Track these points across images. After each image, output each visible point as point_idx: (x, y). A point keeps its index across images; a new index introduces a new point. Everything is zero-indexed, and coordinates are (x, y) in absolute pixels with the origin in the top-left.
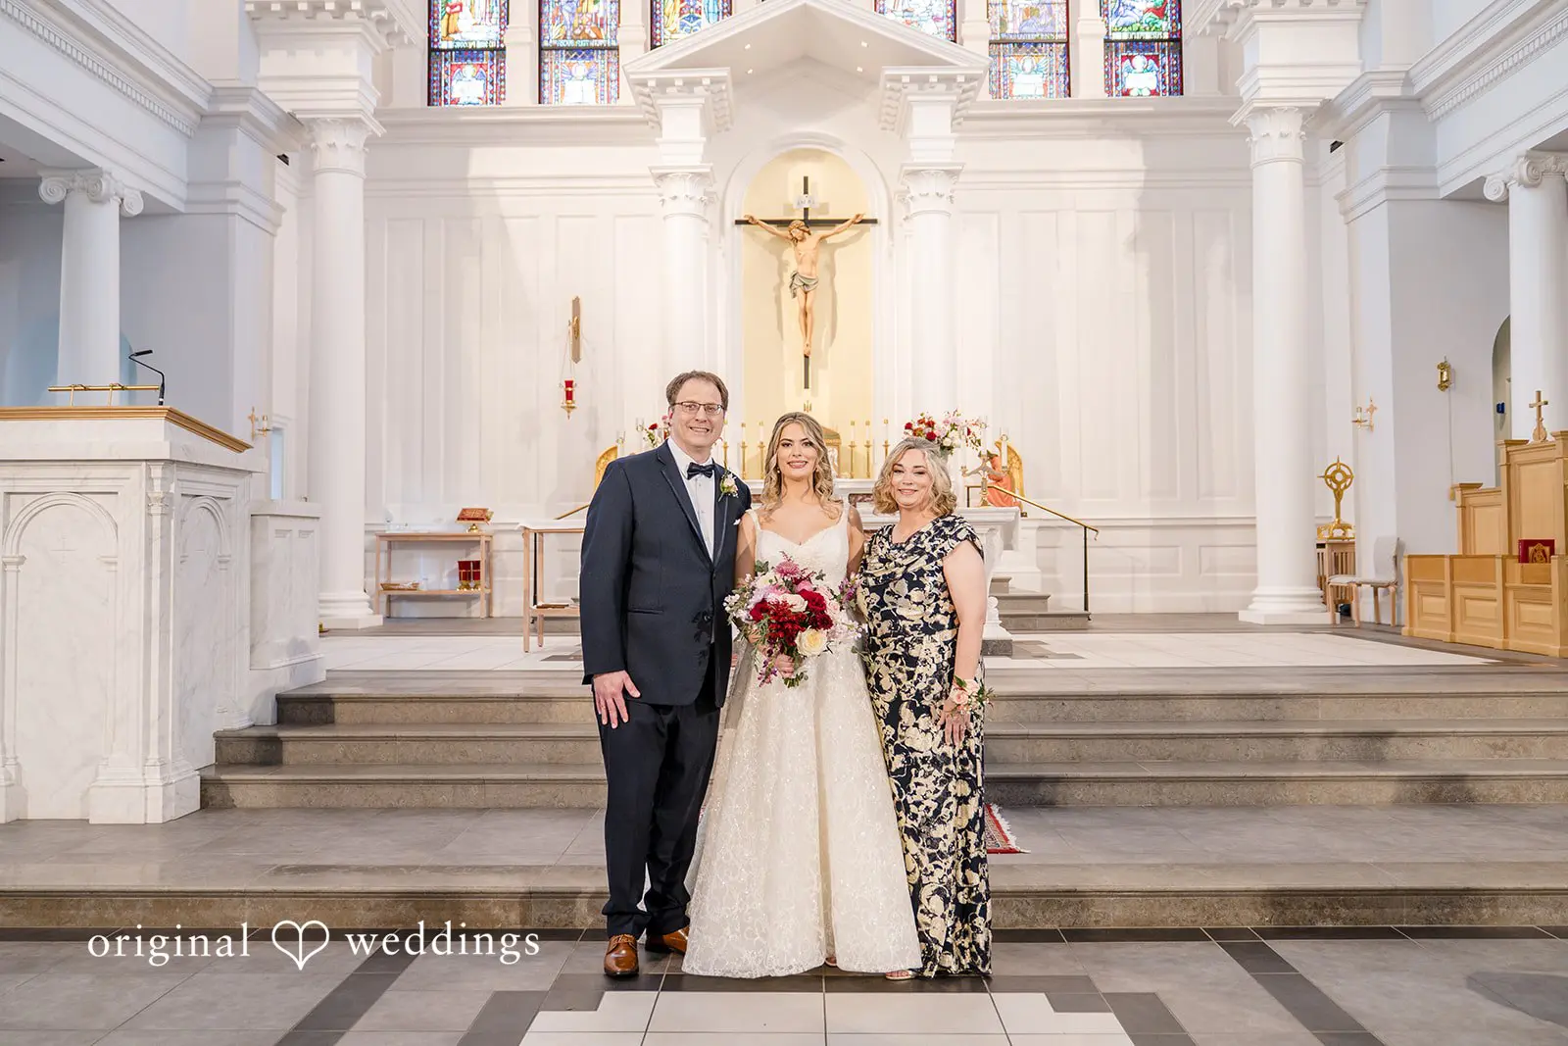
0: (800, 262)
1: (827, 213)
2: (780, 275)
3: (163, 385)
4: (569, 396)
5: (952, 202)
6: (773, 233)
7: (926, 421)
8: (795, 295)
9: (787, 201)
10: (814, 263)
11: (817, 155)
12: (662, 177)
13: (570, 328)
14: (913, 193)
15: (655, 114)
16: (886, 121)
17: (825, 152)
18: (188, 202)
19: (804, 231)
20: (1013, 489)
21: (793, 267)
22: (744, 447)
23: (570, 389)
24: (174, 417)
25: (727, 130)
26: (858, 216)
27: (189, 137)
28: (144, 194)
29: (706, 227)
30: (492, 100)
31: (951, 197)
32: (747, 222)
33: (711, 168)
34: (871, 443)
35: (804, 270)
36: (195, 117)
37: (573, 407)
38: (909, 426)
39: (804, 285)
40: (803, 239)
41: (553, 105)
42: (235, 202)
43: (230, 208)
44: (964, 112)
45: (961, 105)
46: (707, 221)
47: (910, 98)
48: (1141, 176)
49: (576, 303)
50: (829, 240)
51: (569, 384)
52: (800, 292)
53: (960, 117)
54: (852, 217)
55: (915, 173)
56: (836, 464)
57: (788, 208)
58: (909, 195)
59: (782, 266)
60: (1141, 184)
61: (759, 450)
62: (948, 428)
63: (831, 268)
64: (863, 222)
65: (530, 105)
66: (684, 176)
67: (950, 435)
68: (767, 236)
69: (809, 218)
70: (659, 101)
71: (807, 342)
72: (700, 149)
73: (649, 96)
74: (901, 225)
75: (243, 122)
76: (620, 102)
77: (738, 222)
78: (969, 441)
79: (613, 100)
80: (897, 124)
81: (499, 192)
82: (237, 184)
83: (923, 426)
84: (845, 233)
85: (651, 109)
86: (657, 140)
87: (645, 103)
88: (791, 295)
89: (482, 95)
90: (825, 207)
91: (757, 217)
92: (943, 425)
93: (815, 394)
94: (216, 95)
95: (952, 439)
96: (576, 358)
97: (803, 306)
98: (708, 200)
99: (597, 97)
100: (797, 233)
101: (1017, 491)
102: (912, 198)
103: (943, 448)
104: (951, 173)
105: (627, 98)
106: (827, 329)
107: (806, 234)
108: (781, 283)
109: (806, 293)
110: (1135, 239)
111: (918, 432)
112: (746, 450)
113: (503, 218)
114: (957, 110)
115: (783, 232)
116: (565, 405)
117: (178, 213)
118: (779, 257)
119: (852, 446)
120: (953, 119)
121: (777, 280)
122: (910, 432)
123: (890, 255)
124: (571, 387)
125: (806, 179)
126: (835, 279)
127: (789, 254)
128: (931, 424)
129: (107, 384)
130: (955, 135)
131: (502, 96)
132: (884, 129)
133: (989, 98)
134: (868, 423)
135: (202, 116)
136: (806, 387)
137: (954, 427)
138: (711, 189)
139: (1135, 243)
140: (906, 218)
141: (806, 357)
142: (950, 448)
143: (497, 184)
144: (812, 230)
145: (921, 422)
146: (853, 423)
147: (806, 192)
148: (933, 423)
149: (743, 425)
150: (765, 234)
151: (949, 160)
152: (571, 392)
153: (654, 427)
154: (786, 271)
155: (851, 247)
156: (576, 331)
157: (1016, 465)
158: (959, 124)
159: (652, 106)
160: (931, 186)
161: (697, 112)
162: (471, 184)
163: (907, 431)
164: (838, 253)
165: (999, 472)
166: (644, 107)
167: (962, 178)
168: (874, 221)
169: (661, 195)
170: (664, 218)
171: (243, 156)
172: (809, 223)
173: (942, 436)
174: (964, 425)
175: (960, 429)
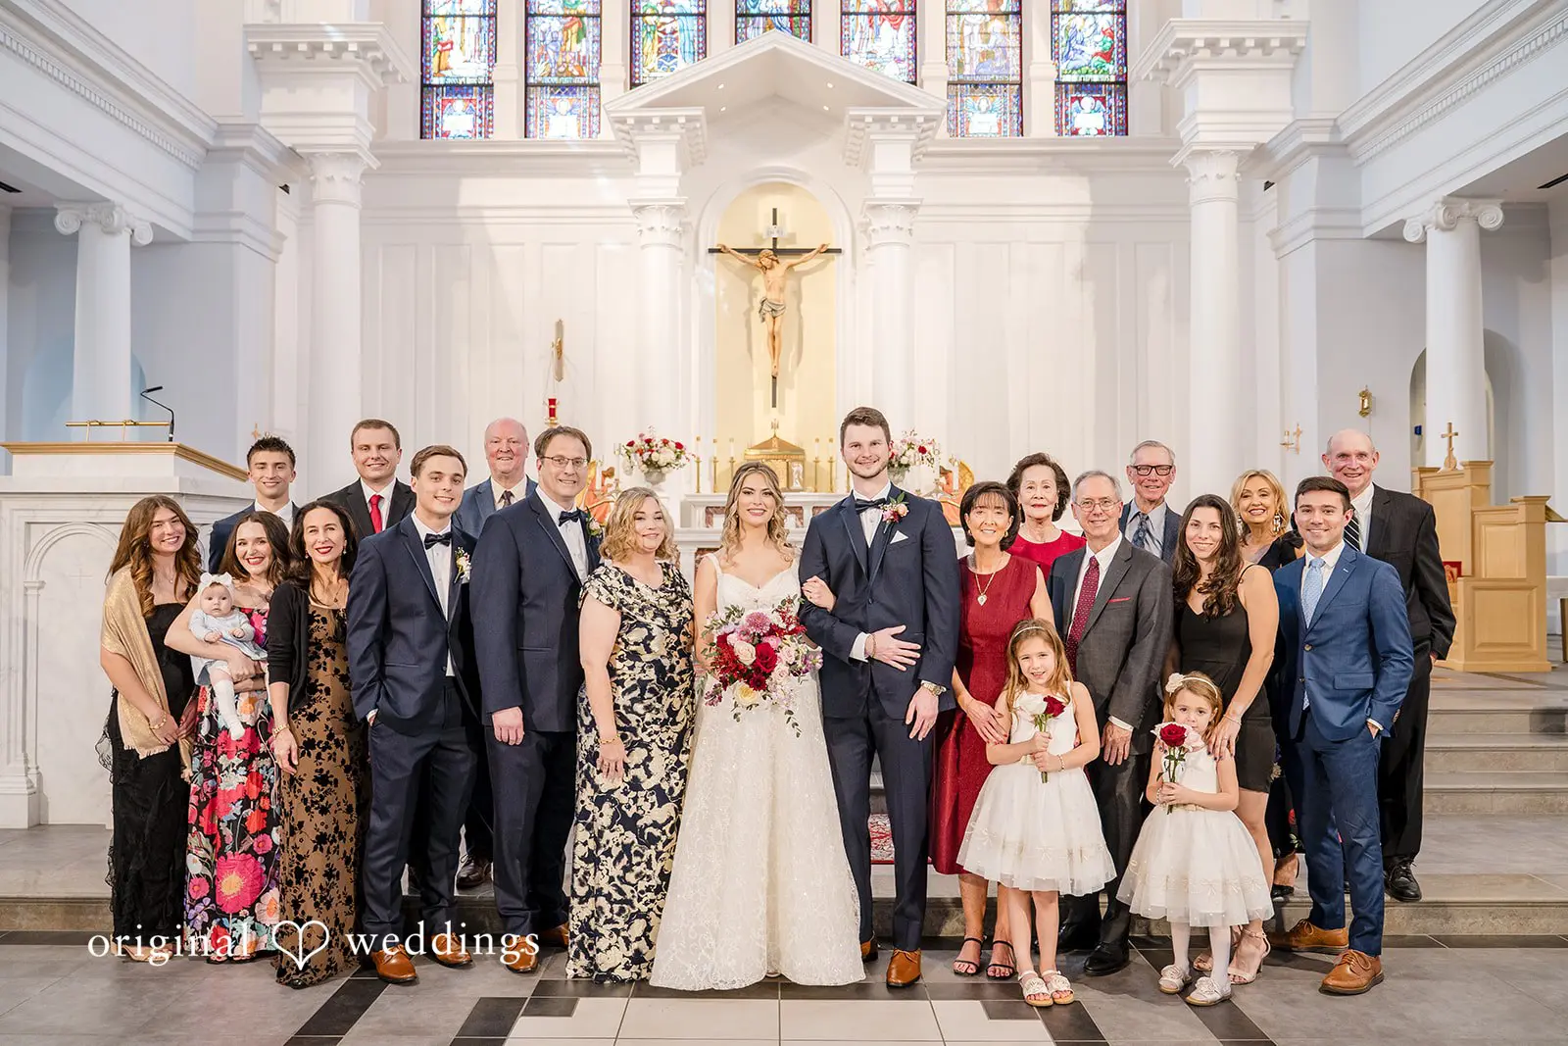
0: (769, 289)
1: (795, 243)
2: (751, 301)
3: (173, 422)
4: (552, 413)
5: (911, 234)
6: (744, 262)
8: (764, 320)
9: (756, 230)
10: (782, 290)
11: (785, 188)
12: (639, 209)
13: (554, 350)
14: (876, 225)
15: (634, 149)
16: (850, 157)
17: (793, 185)
18: (194, 232)
19: (773, 260)
21: (762, 294)
22: (715, 462)
23: (553, 407)
24: (184, 452)
25: (702, 163)
26: (823, 246)
27: (196, 171)
28: (154, 226)
29: (681, 256)
30: (480, 133)
31: (910, 230)
32: (719, 251)
33: (686, 201)
34: (834, 459)
35: (772, 296)
36: (202, 152)
39: (772, 311)
40: (772, 267)
41: (538, 139)
42: (239, 231)
43: (235, 238)
44: (923, 150)
45: (921, 143)
46: (681, 250)
47: (872, 137)
48: (1088, 211)
49: (559, 325)
50: (796, 268)
51: (552, 402)
52: (768, 317)
53: (920, 154)
54: (817, 246)
55: (874, 207)
56: (801, 477)
57: (760, 238)
58: (871, 228)
59: (752, 293)
60: (1087, 218)
61: (730, 464)
62: (906, 447)
63: (798, 294)
64: (828, 251)
65: (517, 139)
66: (660, 209)
67: (907, 453)
68: (738, 264)
69: (778, 247)
70: (638, 138)
71: (775, 364)
72: (676, 183)
73: (629, 133)
74: (864, 255)
75: (246, 156)
76: (600, 137)
77: (711, 251)
78: (925, 459)
79: (594, 135)
80: (860, 160)
81: (487, 221)
82: (242, 214)
84: (813, 262)
85: (629, 144)
86: (636, 174)
87: (623, 139)
88: (760, 319)
89: (471, 128)
90: (792, 237)
91: (729, 246)
92: (900, 444)
93: (782, 412)
94: (220, 131)
95: (909, 457)
96: (560, 377)
97: (771, 329)
98: (683, 229)
99: (579, 131)
100: (766, 262)
102: (874, 230)
103: (900, 465)
104: (912, 208)
105: (607, 133)
106: (794, 349)
107: (775, 263)
108: (751, 308)
109: (774, 318)
110: (1082, 270)
112: (718, 464)
113: (491, 244)
114: (917, 148)
115: (753, 260)
117: (186, 242)
118: (749, 284)
119: (817, 462)
120: (913, 156)
121: (747, 306)
123: (854, 282)
124: (554, 404)
125: (775, 210)
126: (802, 306)
127: (759, 281)
129: (121, 419)
130: (915, 172)
131: (490, 130)
132: (848, 164)
133: (947, 136)
135: (208, 151)
136: (774, 406)
137: (911, 446)
138: (685, 220)
139: (1082, 274)
140: (868, 249)
141: (774, 378)
142: (907, 466)
143: (487, 213)
144: (780, 258)
146: (817, 440)
147: (775, 223)
149: (715, 441)
150: (737, 262)
151: (908, 196)
152: (554, 409)
153: (631, 444)
154: (756, 295)
155: (817, 274)
156: (560, 352)
158: (919, 160)
159: (631, 141)
160: (893, 220)
161: (674, 147)
162: (460, 213)
164: (805, 280)
166: (624, 143)
167: (921, 211)
168: (839, 251)
169: (639, 225)
170: (643, 247)
171: (247, 187)
172: (776, 251)
173: (900, 455)
174: (921, 444)
175: (917, 449)
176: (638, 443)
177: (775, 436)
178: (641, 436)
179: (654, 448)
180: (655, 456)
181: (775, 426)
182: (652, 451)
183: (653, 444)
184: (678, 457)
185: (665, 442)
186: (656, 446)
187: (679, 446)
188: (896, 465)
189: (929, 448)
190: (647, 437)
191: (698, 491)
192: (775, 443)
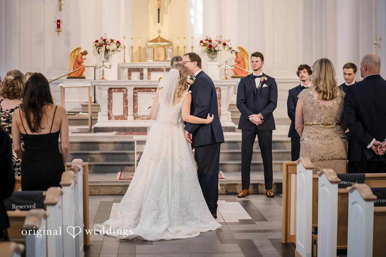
4: (59, 26)
7: (209, 39)
20: (245, 68)
22: (132, 48)
23: (59, 23)
34: (186, 46)
37: (60, 31)
38: (201, 42)
51: (59, 21)
56: (171, 55)
61: (139, 49)
62: (217, 43)
67: (218, 46)
71: (159, 3)
78: (226, 48)
83: (207, 42)
92: (215, 42)
93: (162, 25)
95: (219, 47)
96: (60, 9)
101: (247, 68)
103: (215, 51)
111: (205, 44)
112: (133, 49)
116: (57, 30)
119: (178, 48)
122: (202, 44)
128: (210, 41)
134: (185, 38)
136: (159, 22)
137: (220, 42)
141: (159, 9)
145: (206, 40)
146: (178, 38)
148: (211, 41)
149: (132, 39)
152: (59, 25)
153: (97, 41)
157: (246, 56)
163: (201, 43)
165: (239, 59)
173: (215, 46)
174: (224, 42)
175: (222, 43)
176: (100, 41)
177: (159, 36)
178: (102, 38)
179: (107, 43)
180: (108, 47)
181: (159, 32)
182: (107, 45)
183: (106, 41)
184: (118, 47)
185: (112, 41)
186: (108, 42)
187: (118, 42)
188: (213, 51)
189: (227, 43)
190: (104, 38)
191: (124, 62)
192: (159, 39)
